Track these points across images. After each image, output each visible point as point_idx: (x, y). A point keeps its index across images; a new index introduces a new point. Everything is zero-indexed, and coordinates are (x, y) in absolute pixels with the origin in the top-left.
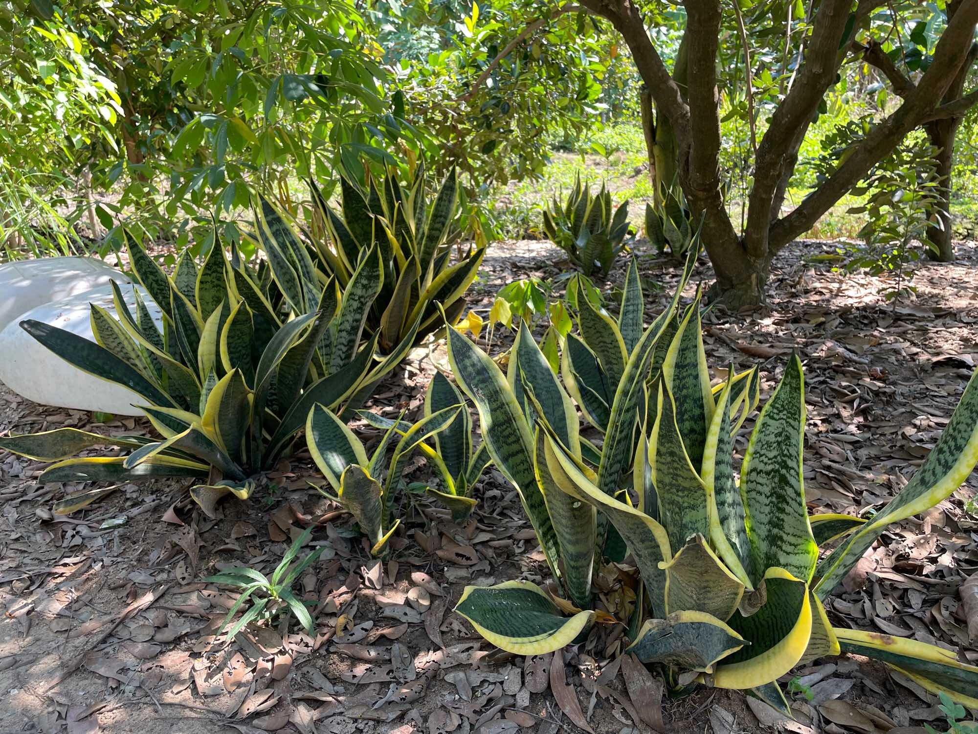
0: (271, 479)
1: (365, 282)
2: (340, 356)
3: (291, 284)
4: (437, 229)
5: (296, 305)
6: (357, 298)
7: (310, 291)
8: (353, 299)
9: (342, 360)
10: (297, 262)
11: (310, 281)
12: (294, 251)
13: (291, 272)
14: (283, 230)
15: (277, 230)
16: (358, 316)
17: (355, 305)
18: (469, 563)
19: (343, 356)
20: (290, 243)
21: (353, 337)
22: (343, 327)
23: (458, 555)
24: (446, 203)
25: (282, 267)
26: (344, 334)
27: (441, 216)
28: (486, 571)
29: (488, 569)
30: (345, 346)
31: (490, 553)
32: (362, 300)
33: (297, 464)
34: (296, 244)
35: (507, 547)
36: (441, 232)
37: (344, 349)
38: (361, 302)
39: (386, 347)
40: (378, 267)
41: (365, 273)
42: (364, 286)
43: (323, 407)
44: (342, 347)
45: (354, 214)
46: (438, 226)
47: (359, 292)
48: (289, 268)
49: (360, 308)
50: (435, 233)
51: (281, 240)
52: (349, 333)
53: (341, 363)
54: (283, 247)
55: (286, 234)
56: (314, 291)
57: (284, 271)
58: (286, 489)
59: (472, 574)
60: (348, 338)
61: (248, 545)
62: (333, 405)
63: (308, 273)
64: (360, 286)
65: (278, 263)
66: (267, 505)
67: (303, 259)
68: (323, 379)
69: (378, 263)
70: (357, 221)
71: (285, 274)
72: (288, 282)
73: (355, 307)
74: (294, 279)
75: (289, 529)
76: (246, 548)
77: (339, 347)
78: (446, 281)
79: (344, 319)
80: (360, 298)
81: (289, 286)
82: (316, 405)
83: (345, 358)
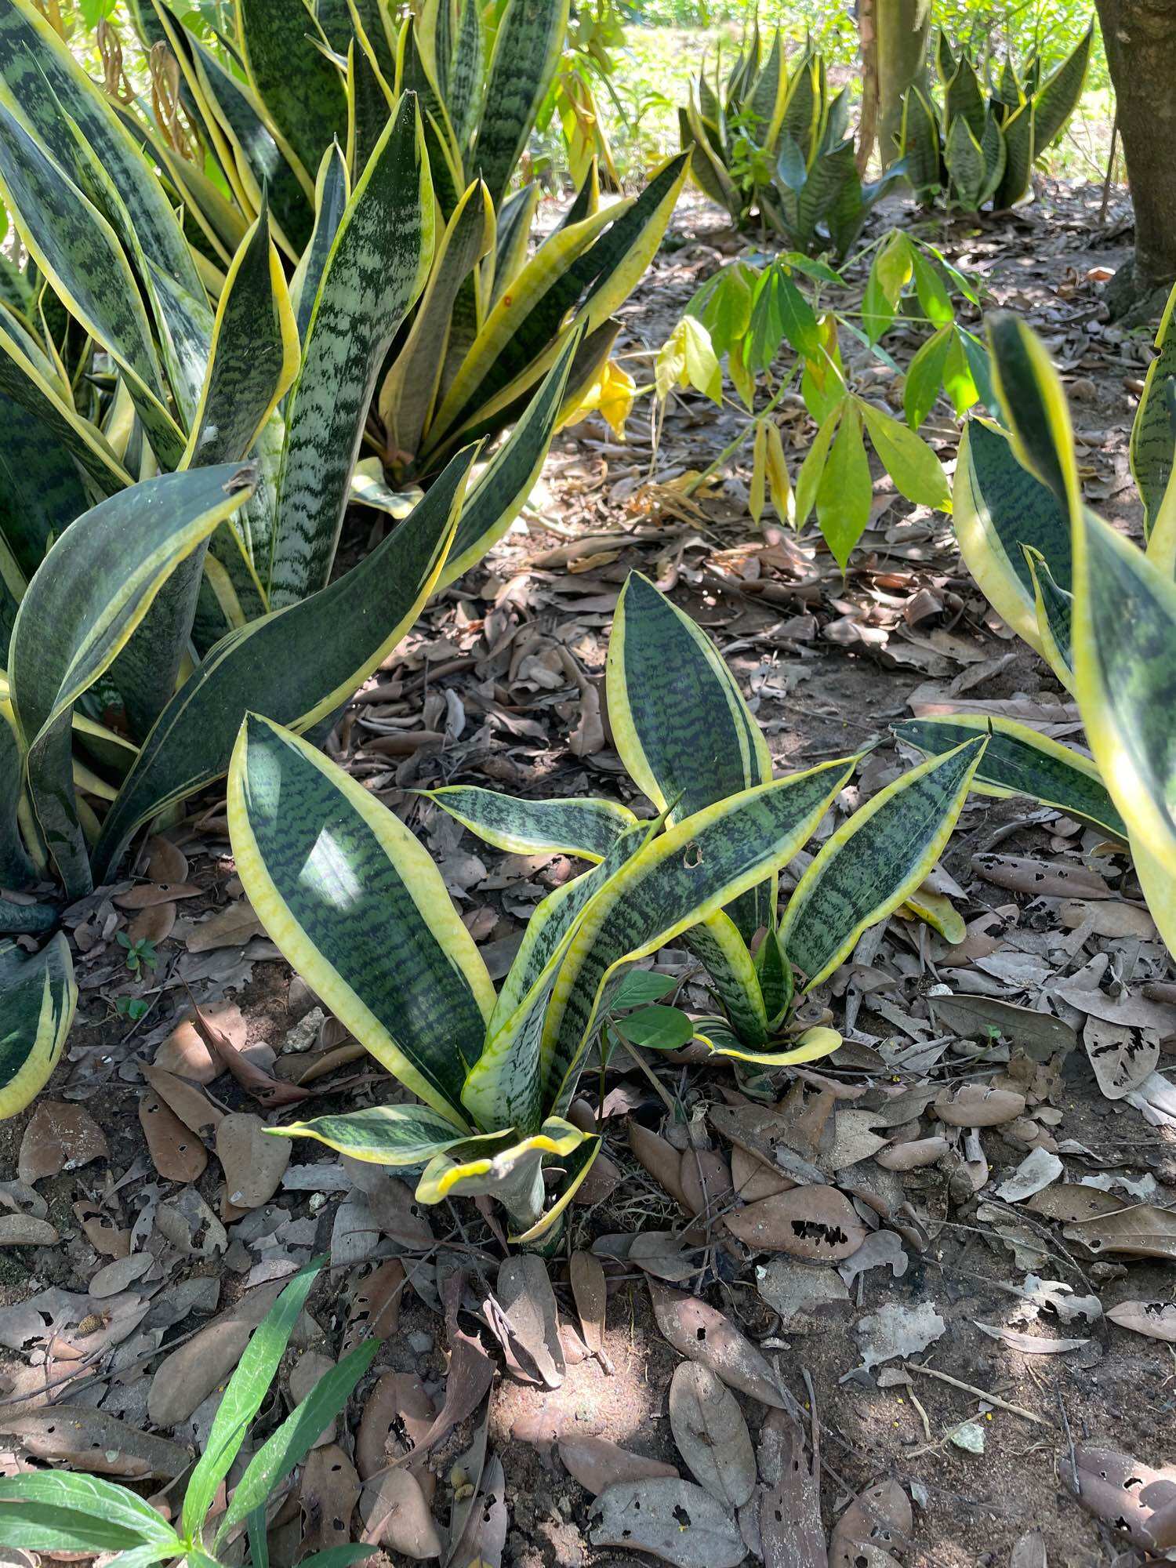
0: (128, 913)
1: (370, 261)
2: (300, 528)
3: (100, 276)
4: (506, 116)
5: (131, 358)
6: (344, 324)
7: (173, 306)
8: (333, 330)
9: (308, 539)
10: (115, 194)
11: (170, 270)
12: (101, 155)
13: (96, 231)
14: (52, 76)
15: (29, 77)
16: (351, 392)
17: (342, 349)
18: (840, 1250)
19: (311, 527)
20: (83, 126)
21: (337, 464)
22: (303, 432)
23: (800, 1228)
24: (534, 31)
25: (57, 210)
26: (310, 454)
27: (519, 73)
28: (898, 1272)
29: (901, 1263)
30: (315, 494)
31: (887, 1194)
32: (364, 330)
33: (199, 849)
34: (102, 132)
35: (934, 1166)
36: (521, 123)
37: (314, 505)
38: (361, 340)
39: (396, 464)
40: (414, 199)
41: (369, 227)
42: (370, 280)
43: (275, 727)
44: (305, 498)
45: (278, 53)
46: (514, 103)
47: (352, 301)
48: (85, 215)
49: (357, 361)
50: (505, 127)
51: (46, 113)
52: (326, 451)
53: (308, 550)
54: (60, 140)
55: (61, 92)
56: (188, 304)
57: (65, 223)
58: (178, 947)
59: (853, 1291)
60: (324, 467)
61: (79, 1208)
62: (311, 718)
63: (158, 238)
64: (352, 275)
65: (41, 192)
66: (126, 1019)
67: (135, 189)
68: (263, 621)
69: (416, 185)
70: (288, 79)
71: (72, 236)
72: (88, 268)
73: (341, 358)
74: (110, 257)
75: (211, 1128)
76: (73, 1224)
77: (297, 498)
78: (564, 269)
79: (308, 400)
80: (357, 321)
81: (95, 282)
82: (251, 720)
83: (318, 534)
